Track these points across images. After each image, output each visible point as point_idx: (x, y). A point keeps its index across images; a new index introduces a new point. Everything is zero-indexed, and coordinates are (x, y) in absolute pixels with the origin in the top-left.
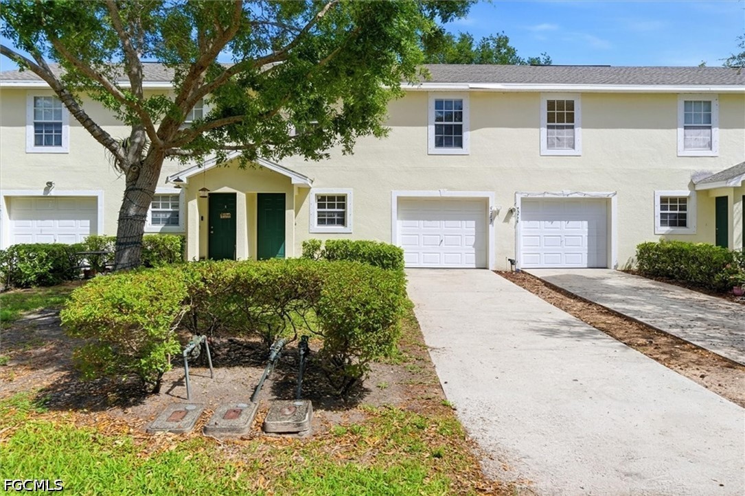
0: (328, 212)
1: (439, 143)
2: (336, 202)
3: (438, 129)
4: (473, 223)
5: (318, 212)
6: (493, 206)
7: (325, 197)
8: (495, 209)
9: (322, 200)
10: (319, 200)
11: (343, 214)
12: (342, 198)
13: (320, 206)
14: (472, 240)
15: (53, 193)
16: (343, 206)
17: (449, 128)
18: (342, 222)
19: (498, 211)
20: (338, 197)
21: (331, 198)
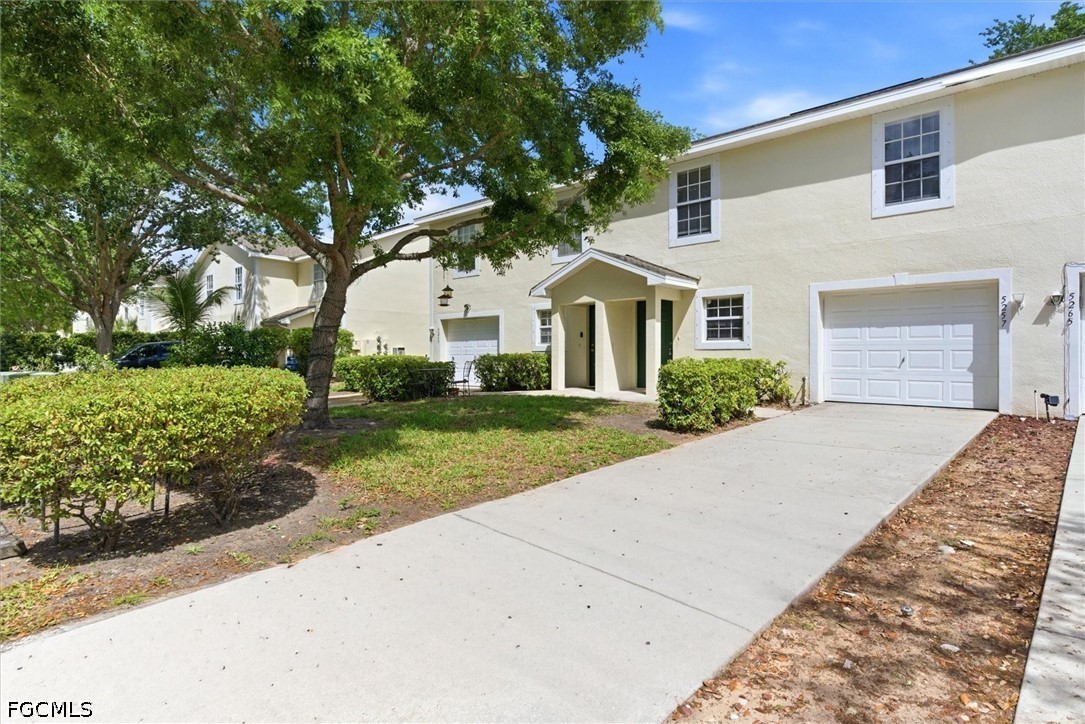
0: (721, 321)
1: (892, 196)
2: (731, 307)
3: (891, 173)
4: (969, 329)
5: (708, 322)
6: (1008, 294)
7: (716, 301)
8: (1010, 299)
9: (712, 305)
10: (709, 306)
11: (739, 323)
12: (738, 301)
13: (711, 313)
14: (968, 358)
15: (469, 315)
16: (739, 312)
17: (911, 167)
18: (739, 334)
19: (1018, 303)
20: (733, 300)
21: (724, 301)
